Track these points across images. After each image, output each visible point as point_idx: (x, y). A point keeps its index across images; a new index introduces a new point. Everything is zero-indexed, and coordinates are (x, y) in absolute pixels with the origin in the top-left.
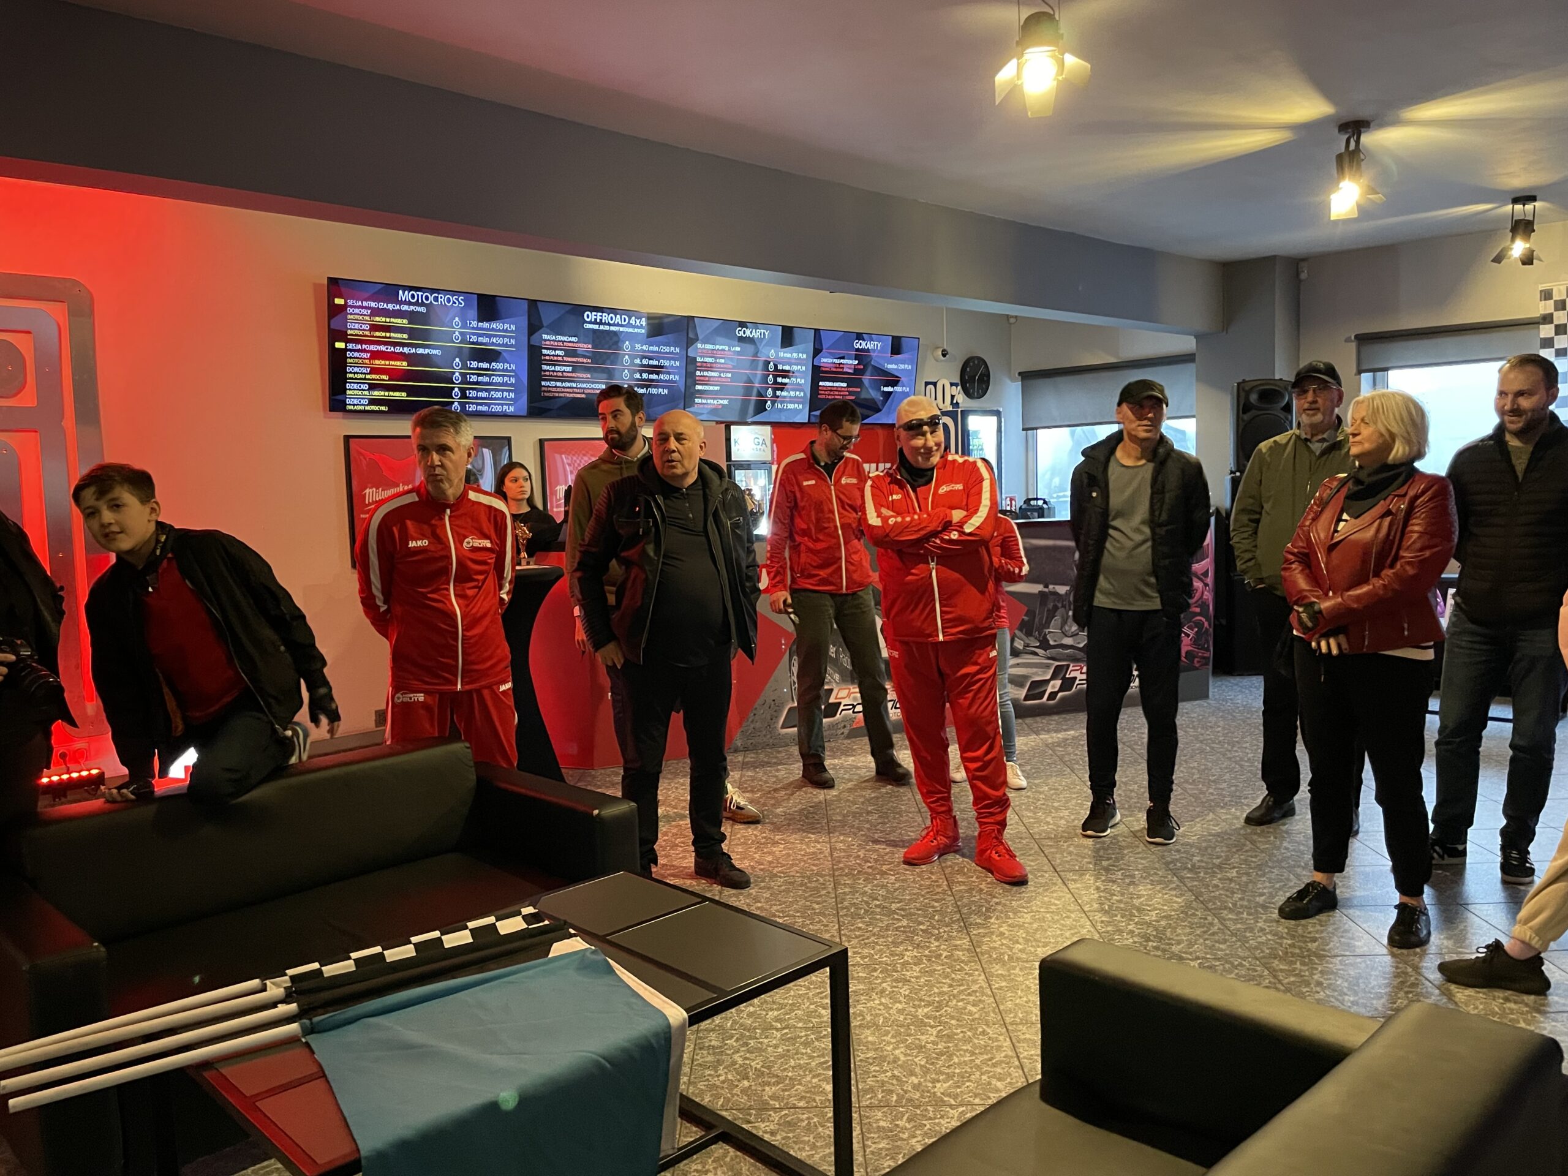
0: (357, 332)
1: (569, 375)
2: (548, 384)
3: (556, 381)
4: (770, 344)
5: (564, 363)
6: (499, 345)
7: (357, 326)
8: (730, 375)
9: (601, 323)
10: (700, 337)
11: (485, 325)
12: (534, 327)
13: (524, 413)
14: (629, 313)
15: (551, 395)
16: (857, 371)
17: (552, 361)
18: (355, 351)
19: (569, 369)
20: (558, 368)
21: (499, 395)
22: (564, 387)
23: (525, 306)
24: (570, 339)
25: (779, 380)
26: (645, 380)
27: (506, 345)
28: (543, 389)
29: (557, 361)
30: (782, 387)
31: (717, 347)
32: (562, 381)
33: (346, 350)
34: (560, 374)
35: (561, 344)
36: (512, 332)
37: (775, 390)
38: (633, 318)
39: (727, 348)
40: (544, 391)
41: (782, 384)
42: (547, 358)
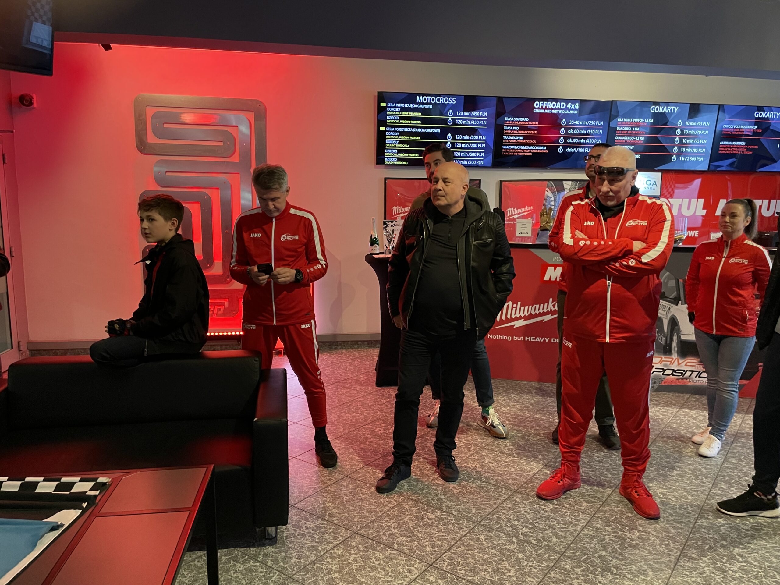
0: (392, 121)
1: (521, 141)
2: (507, 147)
3: (512, 145)
4: (678, 116)
5: (518, 134)
6: (476, 125)
7: (392, 118)
8: (643, 138)
9: (546, 108)
10: (620, 114)
11: (468, 113)
12: (500, 113)
13: (490, 165)
14: (567, 101)
15: (508, 154)
16: (755, 133)
17: (510, 133)
18: (391, 131)
19: (522, 138)
20: (514, 138)
21: (474, 154)
22: (517, 149)
23: (494, 102)
24: (524, 119)
25: (685, 141)
26: (575, 143)
27: (481, 125)
28: (503, 150)
29: (514, 133)
30: (686, 146)
31: (634, 120)
32: (516, 145)
33: (386, 131)
34: (516, 141)
35: (517, 123)
36: (485, 117)
37: (679, 148)
38: (570, 104)
39: (642, 120)
40: (504, 152)
41: (686, 143)
42: (507, 131)
